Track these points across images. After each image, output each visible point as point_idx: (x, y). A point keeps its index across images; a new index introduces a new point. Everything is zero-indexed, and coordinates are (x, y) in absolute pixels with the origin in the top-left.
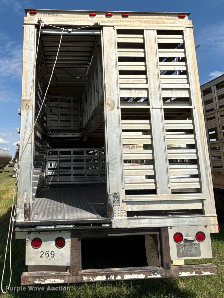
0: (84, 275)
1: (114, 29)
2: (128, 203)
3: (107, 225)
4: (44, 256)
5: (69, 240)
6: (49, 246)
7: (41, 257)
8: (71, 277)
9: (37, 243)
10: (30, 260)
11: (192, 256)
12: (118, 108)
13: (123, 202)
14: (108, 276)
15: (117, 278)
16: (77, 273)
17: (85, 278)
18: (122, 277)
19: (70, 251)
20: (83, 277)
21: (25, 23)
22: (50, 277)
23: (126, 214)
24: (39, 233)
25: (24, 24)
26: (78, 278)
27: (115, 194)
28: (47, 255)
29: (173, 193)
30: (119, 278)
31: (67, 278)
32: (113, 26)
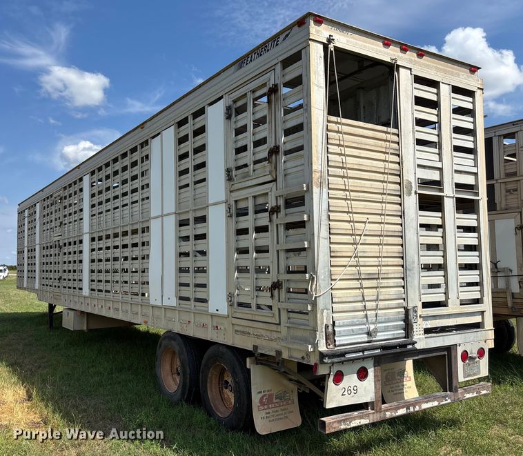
0: (387, 410)
1: (411, 74)
2: (425, 318)
3: (410, 347)
4: (346, 393)
5: (373, 369)
6: (351, 380)
7: (342, 395)
8: (375, 415)
9: (339, 378)
10: (331, 400)
11: (474, 375)
12: (416, 193)
13: (420, 317)
14: (408, 408)
15: (416, 409)
16: (381, 409)
17: (388, 414)
18: (420, 407)
19: (373, 383)
20: (387, 413)
21: (311, 37)
22: (354, 418)
23: (423, 332)
24: (343, 363)
25: (310, 39)
26: (382, 414)
27: (414, 307)
28: (349, 392)
29: (461, 305)
30: (417, 408)
31: (371, 416)
32: (410, 69)
